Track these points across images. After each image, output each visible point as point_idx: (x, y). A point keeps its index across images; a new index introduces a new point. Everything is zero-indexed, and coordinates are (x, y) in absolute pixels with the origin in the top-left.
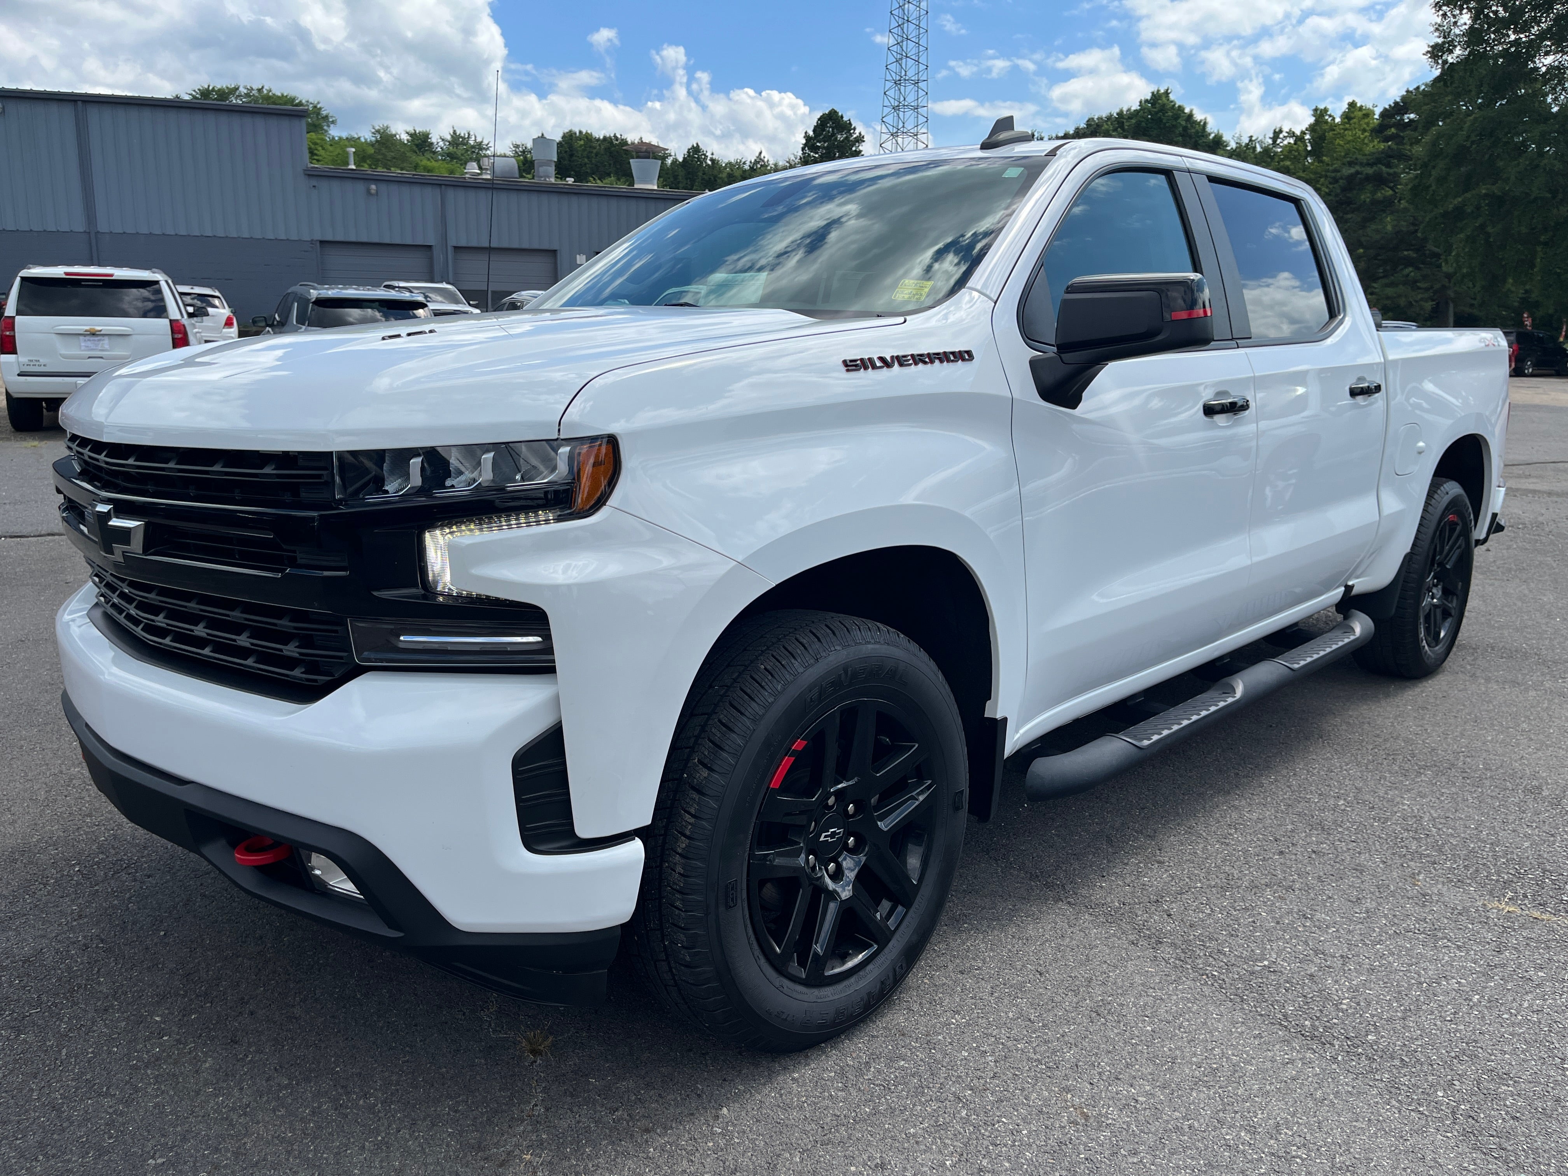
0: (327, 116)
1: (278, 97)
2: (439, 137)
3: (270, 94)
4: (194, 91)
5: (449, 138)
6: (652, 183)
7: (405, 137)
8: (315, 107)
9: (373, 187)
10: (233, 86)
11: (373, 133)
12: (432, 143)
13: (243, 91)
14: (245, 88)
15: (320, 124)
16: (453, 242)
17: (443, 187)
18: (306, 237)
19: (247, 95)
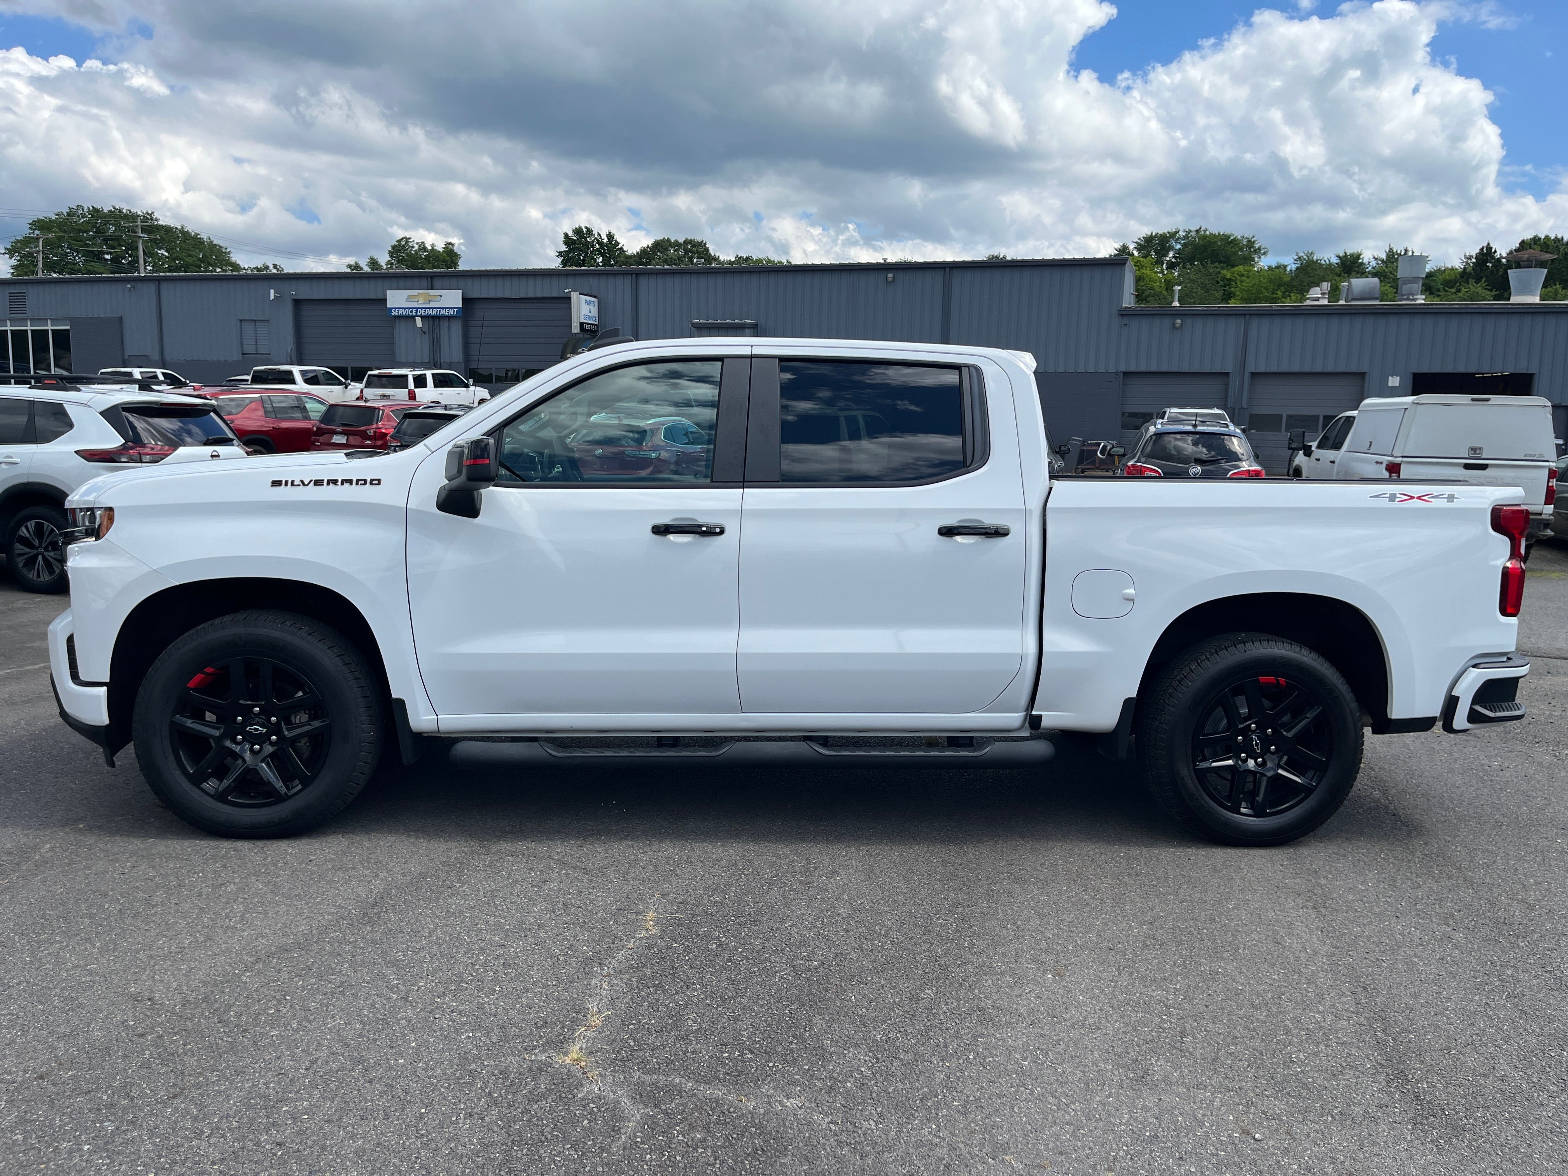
0: (1259, 249)
1: (1215, 235)
2: (1372, 257)
3: (1208, 233)
4: (1140, 239)
5: (1384, 257)
6: (1531, 293)
7: (1335, 260)
8: (1250, 241)
9: (1179, 321)
10: (1174, 230)
11: (1296, 260)
12: (1362, 264)
13: (1182, 234)
14: (1184, 231)
15: (1251, 257)
16: (1251, 368)
17: (1248, 316)
18: (1112, 369)
19: (1186, 237)
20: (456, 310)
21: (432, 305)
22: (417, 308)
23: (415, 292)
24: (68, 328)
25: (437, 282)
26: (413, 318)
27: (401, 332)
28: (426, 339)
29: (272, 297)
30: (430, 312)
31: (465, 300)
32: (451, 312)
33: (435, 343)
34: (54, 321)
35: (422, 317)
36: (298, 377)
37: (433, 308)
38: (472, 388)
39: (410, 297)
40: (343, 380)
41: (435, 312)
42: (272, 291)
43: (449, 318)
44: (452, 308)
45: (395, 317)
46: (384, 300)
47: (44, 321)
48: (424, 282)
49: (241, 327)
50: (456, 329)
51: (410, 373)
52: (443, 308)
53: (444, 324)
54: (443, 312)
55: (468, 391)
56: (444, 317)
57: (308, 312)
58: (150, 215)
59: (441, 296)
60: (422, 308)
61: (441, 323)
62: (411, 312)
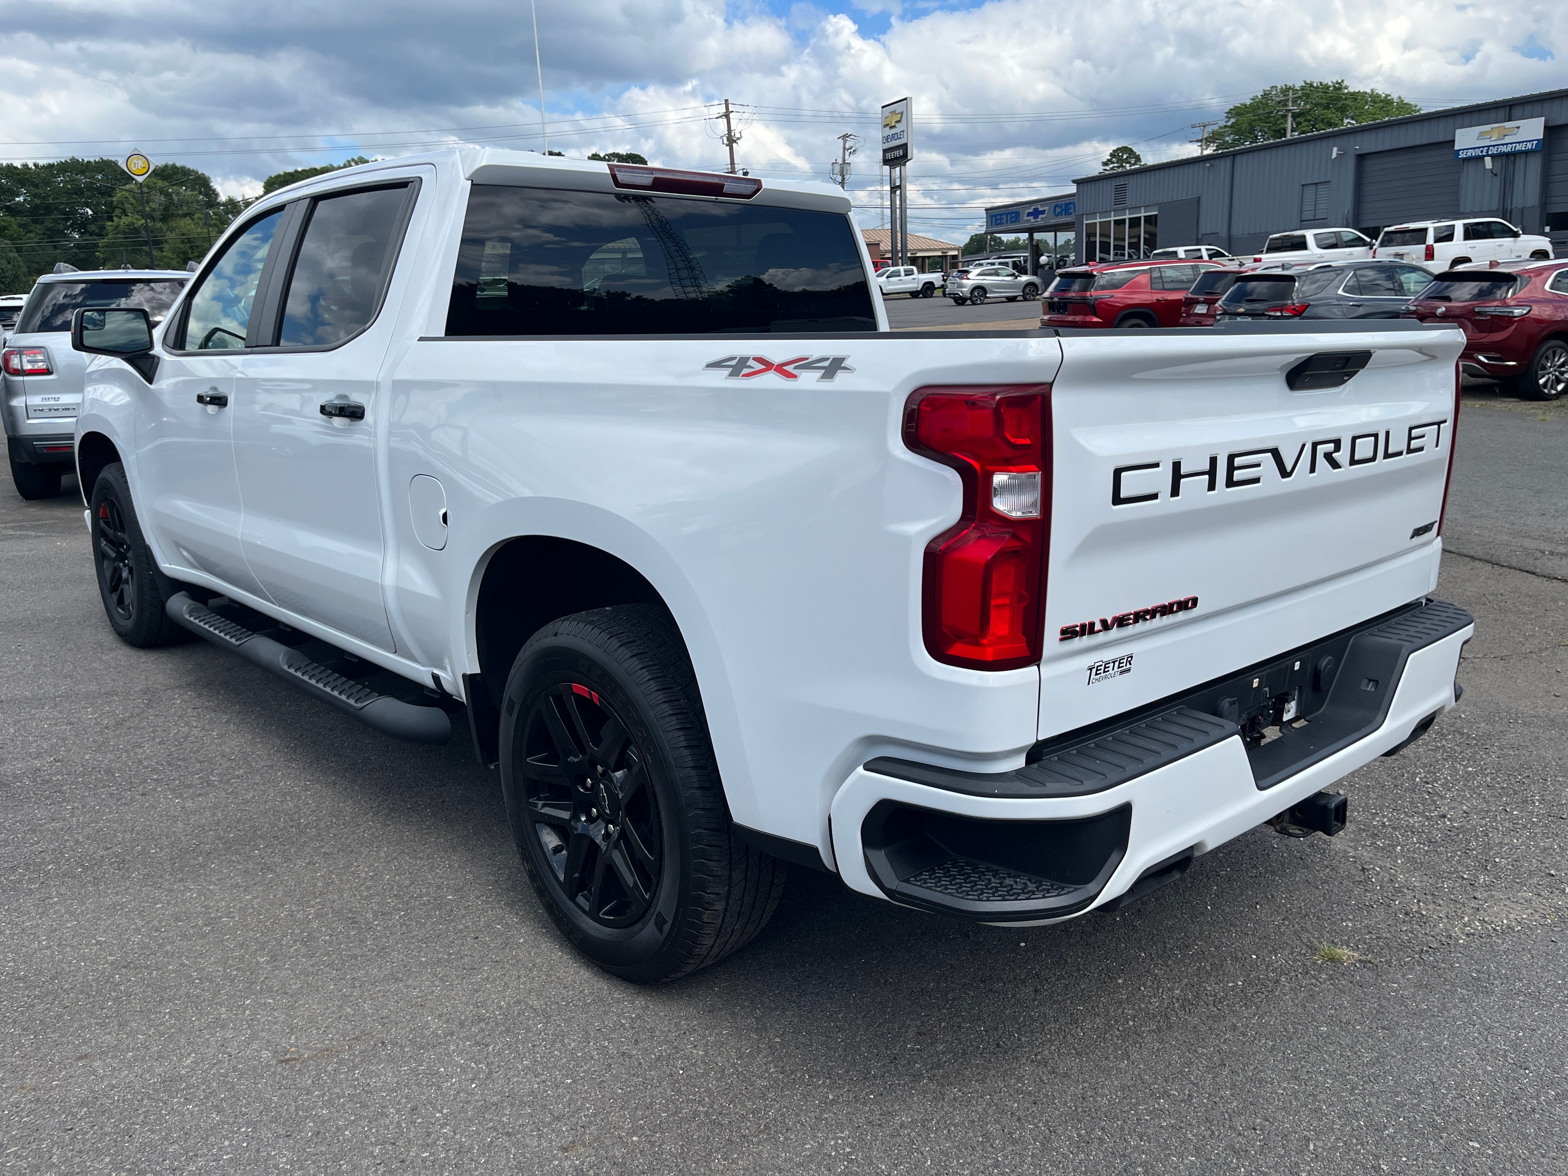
20: (1535, 142)
21: (1507, 140)
22: (1489, 147)
23: (1487, 128)
24: (1156, 213)
25: (1516, 111)
26: (1481, 158)
27: (1469, 179)
28: (1497, 181)
29: (1334, 156)
30: (1504, 149)
31: (1548, 129)
32: (1529, 146)
33: (1507, 185)
34: (1147, 207)
35: (1493, 156)
36: (1311, 241)
37: (1507, 144)
38: (1523, 237)
39: (1482, 134)
40: (1368, 240)
41: (1509, 149)
42: (1335, 149)
43: (1527, 153)
44: (1530, 141)
45: (1464, 159)
46: (1453, 142)
47: (1137, 208)
48: (1502, 113)
49: (1303, 191)
50: (1535, 166)
51: (1431, 226)
52: (1519, 143)
53: (1520, 162)
54: (1519, 147)
55: (1515, 242)
56: (1520, 152)
57: (1371, 166)
58: (1340, 84)
59: (1518, 128)
60: (1493, 146)
61: (1517, 162)
62: (1482, 152)
